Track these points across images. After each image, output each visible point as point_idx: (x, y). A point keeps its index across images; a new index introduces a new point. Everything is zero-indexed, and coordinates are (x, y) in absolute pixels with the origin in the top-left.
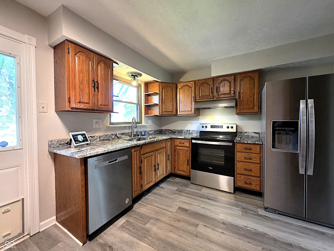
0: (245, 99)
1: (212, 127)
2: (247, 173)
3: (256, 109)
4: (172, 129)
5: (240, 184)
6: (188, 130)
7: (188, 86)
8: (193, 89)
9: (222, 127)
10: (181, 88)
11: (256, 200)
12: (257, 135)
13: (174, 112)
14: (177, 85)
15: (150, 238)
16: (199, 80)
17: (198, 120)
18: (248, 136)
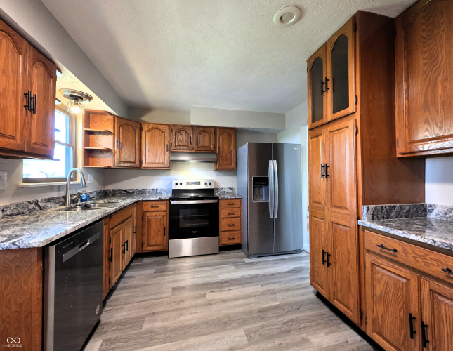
0: (224, 155)
1: (188, 183)
2: (230, 228)
3: (233, 165)
4: (127, 188)
5: (225, 242)
6: (155, 188)
7: (158, 129)
8: (167, 135)
9: (199, 183)
10: (149, 130)
11: (239, 253)
12: (231, 191)
13: (137, 163)
14: (141, 125)
15: (160, 336)
16: (174, 125)
17: (169, 175)
18: (224, 192)
